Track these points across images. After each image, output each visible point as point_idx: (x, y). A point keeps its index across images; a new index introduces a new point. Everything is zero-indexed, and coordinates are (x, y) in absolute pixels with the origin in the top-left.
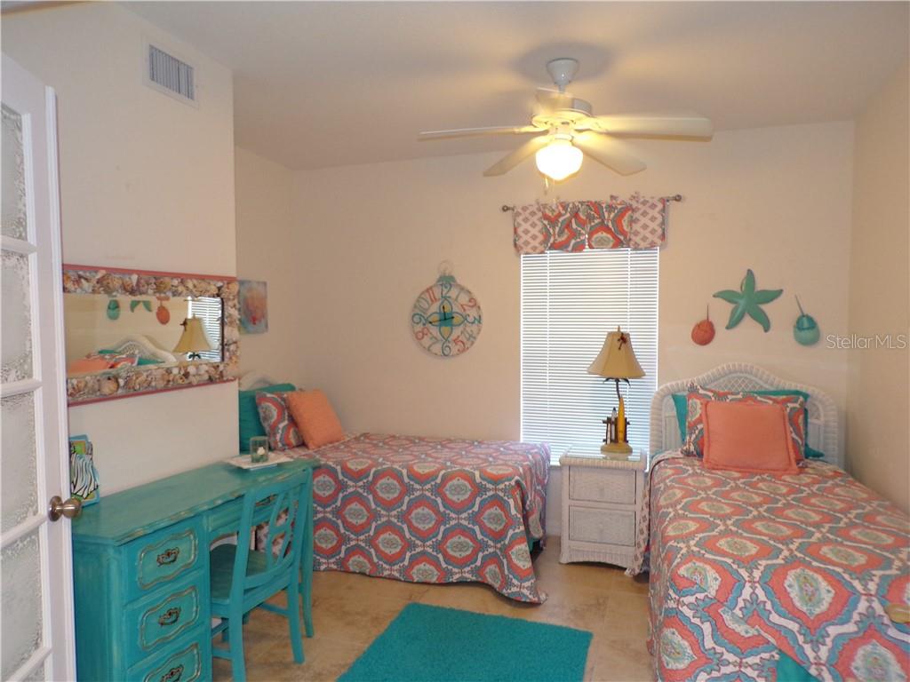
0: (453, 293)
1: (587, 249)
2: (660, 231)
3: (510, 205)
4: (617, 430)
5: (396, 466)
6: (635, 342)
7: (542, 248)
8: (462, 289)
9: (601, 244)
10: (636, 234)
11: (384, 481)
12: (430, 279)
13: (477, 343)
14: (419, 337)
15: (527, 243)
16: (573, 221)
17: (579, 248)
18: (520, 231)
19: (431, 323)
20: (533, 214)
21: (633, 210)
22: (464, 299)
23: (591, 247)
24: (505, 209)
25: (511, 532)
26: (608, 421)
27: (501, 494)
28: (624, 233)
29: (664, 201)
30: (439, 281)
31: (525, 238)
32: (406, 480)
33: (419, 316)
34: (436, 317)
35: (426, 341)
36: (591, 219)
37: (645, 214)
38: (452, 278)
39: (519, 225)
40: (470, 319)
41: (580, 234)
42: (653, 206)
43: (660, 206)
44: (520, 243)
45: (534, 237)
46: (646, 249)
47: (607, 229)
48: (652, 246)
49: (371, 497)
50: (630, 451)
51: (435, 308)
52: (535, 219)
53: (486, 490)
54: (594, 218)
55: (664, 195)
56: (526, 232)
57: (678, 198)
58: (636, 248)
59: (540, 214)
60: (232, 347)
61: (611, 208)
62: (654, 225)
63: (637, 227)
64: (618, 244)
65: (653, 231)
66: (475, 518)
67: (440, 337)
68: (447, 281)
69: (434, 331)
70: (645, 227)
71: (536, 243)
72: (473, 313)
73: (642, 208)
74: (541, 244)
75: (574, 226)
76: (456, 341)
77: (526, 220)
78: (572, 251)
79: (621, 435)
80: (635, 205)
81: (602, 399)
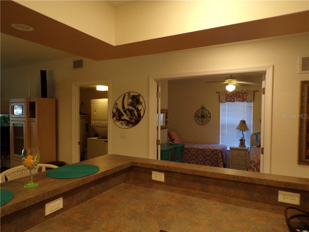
0: (205, 111)
1: (236, 102)
2: (253, 98)
3: (218, 91)
4: (242, 142)
5: (195, 147)
6: (247, 123)
7: (225, 101)
8: (207, 110)
9: (239, 101)
10: (247, 99)
11: (192, 150)
12: (199, 107)
13: (210, 122)
14: (196, 121)
15: (222, 100)
16: (233, 95)
17: (234, 101)
18: (220, 97)
19: (199, 117)
20: (223, 94)
21: (247, 94)
22: (207, 112)
23: (237, 101)
24: (217, 92)
25: (219, 160)
26: (240, 140)
27: (217, 153)
28: (244, 99)
29: (254, 92)
30: (201, 108)
31: (221, 99)
32: (197, 150)
33: (196, 116)
34: (200, 116)
35: (198, 122)
36: (237, 95)
37: (249, 94)
38: (204, 107)
39: (220, 96)
40: (209, 117)
41: (234, 98)
42: (251, 93)
43: (253, 93)
44: (220, 100)
45: (224, 99)
46: (250, 102)
47: (241, 97)
48: (251, 101)
49: (189, 153)
50: (246, 147)
51: (200, 114)
52: (224, 95)
53: (214, 152)
54: (238, 95)
55: (254, 90)
56: (222, 98)
57: (257, 91)
58: (247, 102)
59: (225, 94)
60: (168, 122)
61: (241, 93)
62: (252, 97)
63: (247, 97)
64: (243, 101)
65: (251, 98)
66: (211, 158)
67: (201, 121)
68: (203, 108)
69: (200, 119)
70: (249, 97)
71: (224, 100)
72: (209, 115)
73: (249, 93)
74: (225, 100)
75: (233, 97)
76: (205, 122)
77: (222, 95)
78: (233, 102)
79: (243, 143)
80: (247, 92)
81: (239, 135)
